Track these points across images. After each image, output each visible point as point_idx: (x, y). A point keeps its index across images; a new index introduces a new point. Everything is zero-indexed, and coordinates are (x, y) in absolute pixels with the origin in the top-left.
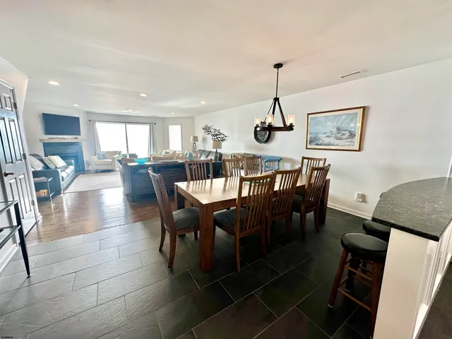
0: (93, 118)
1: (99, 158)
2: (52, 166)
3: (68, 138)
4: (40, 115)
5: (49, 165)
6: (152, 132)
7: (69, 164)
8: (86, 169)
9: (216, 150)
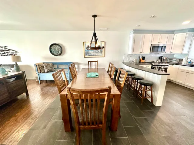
9: (16, 63)
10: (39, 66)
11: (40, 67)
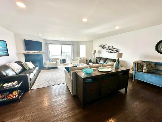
0: (47, 42)
1: (50, 62)
2: (27, 68)
3: (36, 52)
4: (23, 40)
5: (26, 68)
6: (72, 49)
7: (36, 66)
8: (44, 66)
9: (118, 58)
10: (138, 63)
11: (139, 65)
